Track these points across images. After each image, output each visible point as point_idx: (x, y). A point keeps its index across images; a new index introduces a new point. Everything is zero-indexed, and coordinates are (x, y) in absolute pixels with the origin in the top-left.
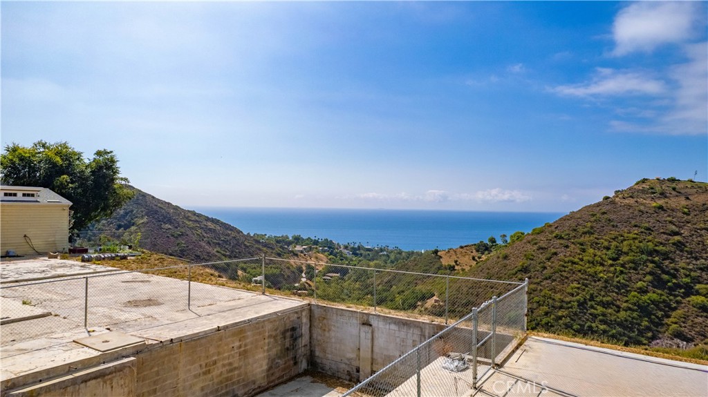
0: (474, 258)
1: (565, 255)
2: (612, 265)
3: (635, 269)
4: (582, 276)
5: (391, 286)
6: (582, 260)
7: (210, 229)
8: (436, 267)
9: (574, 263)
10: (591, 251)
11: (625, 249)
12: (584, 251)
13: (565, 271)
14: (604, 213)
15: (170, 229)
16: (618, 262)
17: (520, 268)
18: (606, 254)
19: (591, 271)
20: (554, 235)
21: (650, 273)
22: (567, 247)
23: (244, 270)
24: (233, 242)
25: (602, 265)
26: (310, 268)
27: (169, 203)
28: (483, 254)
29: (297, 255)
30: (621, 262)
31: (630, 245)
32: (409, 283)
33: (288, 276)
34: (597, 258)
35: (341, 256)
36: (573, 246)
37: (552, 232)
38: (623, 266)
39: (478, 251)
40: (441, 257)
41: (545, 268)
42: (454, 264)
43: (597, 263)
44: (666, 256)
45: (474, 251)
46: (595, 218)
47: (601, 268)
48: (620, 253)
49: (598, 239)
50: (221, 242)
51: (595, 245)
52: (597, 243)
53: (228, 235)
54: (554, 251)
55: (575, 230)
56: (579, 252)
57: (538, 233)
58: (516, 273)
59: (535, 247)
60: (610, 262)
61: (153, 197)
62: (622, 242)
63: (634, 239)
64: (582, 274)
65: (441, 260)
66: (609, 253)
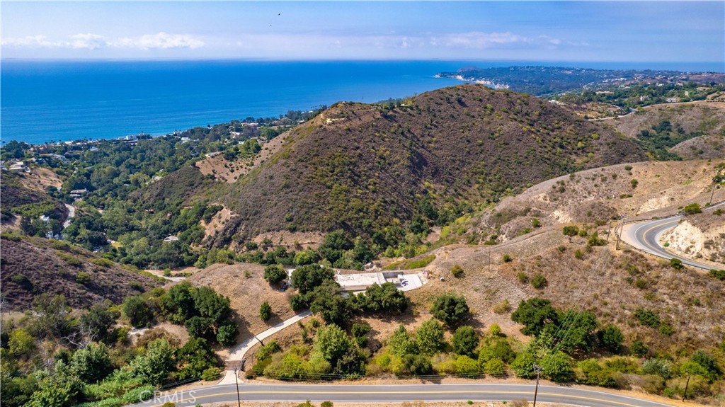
0: (226, 166)
1: (307, 173)
2: (332, 176)
3: (342, 176)
6: (316, 175)
8: (198, 177)
9: (313, 178)
10: (320, 168)
11: (336, 164)
12: (316, 168)
13: (309, 184)
14: (322, 139)
16: (334, 173)
19: (322, 181)
20: (298, 159)
21: (350, 177)
22: (307, 167)
23: (20, 213)
25: (327, 176)
30: (336, 172)
31: (338, 161)
32: (182, 195)
34: (324, 173)
36: (310, 166)
37: (296, 157)
39: (227, 159)
40: (199, 168)
41: (298, 183)
42: (213, 173)
43: (324, 176)
44: (355, 164)
45: (224, 159)
46: (317, 143)
47: (327, 179)
48: (334, 167)
49: (322, 159)
52: (322, 162)
54: (300, 171)
55: (308, 154)
56: (314, 169)
57: (287, 158)
59: (289, 169)
60: (331, 174)
62: (334, 159)
63: (340, 156)
65: (200, 170)
66: (329, 167)
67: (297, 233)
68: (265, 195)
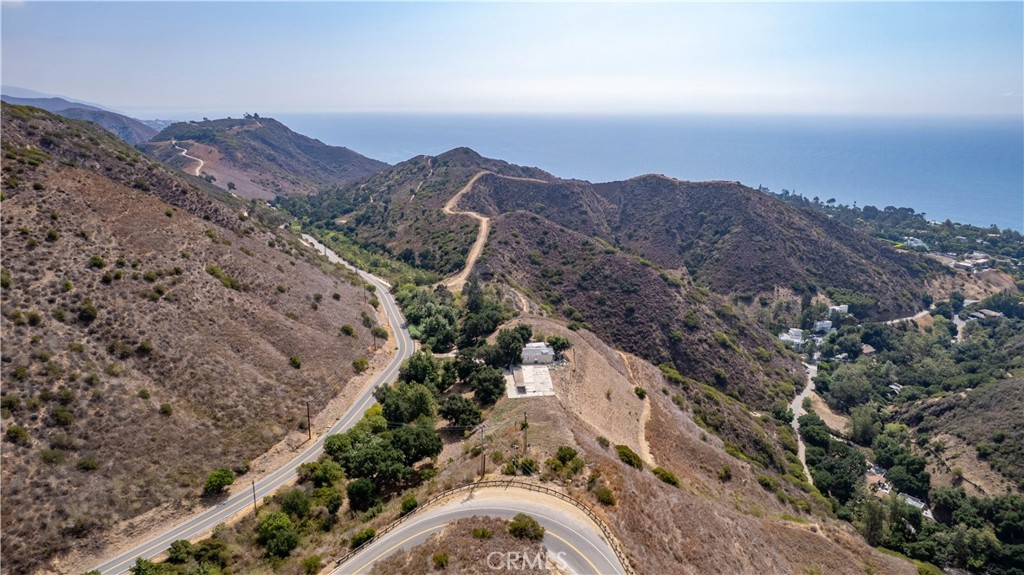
23: (831, 294)
26: (954, 297)
67: (984, 464)
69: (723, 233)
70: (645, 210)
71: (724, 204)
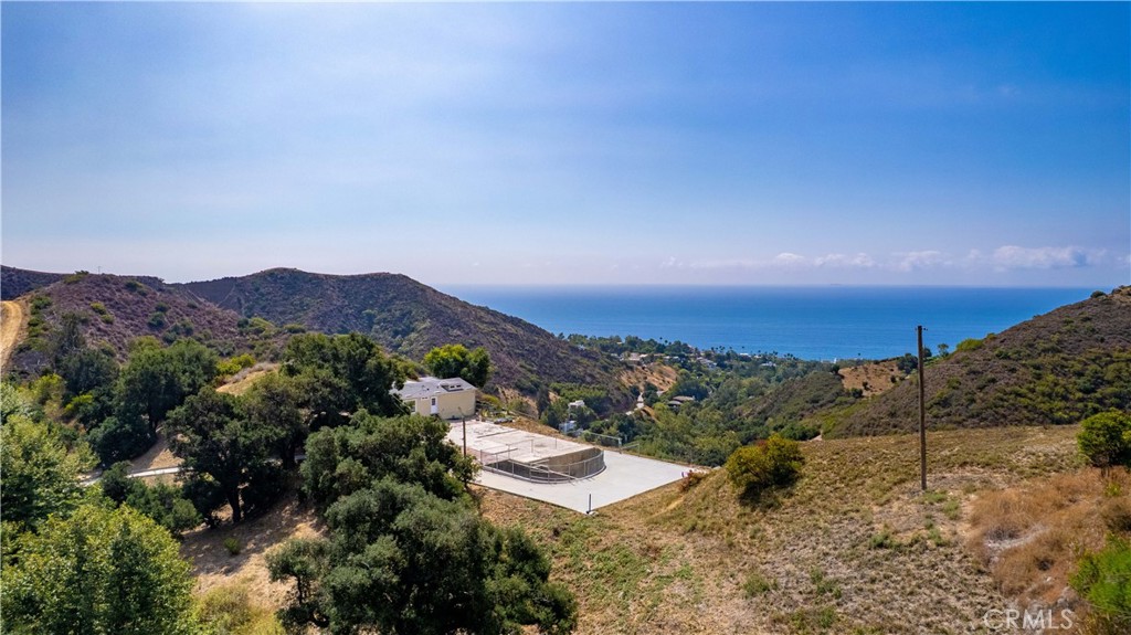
0: (893, 380)
1: (1007, 384)
2: (1080, 400)
4: (1028, 414)
5: (766, 419)
6: (1033, 391)
7: (510, 335)
8: (833, 391)
9: (1019, 395)
10: (1051, 377)
11: (1109, 376)
12: (1039, 377)
13: (1003, 407)
14: (1088, 319)
15: (459, 336)
16: (1093, 395)
17: (937, 400)
18: (1075, 383)
19: (1044, 407)
20: (996, 352)
22: (1013, 370)
23: (557, 391)
24: (542, 353)
25: (1065, 398)
26: (650, 388)
27: (455, 299)
28: (908, 373)
29: (631, 368)
30: (1098, 395)
31: (1119, 371)
32: (792, 415)
33: (618, 401)
34: (1058, 389)
35: (699, 369)
36: (1023, 369)
37: (995, 348)
38: (1100, 401)
39: (901, 368)
40: (843, 377)
41: (973, 401)
42: (862, 388)
43: (1057, 396)
45: (896, 369)
46: (1068, 327)
47: (1062, 404)
48: (1099, 381)
49: (1066, 360)
50: (525, 352)
51: (1059, 369)
52: (1063, 367)
53: (534, 342)
54: (990, 376)
55: (1031, 346)
56: (1030, 378)
57: (974, 350)
58: (932, 406)
59: (965, 371)
60: (1080, 395)
61: (435, 291)
62: (1106, 365)
64: (1029, 411)
65: (843, 381)
66: (1081, 381)
68: (892, 415)
69: (405, 333)
70: (282, 313)
71: (395, 298)
